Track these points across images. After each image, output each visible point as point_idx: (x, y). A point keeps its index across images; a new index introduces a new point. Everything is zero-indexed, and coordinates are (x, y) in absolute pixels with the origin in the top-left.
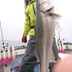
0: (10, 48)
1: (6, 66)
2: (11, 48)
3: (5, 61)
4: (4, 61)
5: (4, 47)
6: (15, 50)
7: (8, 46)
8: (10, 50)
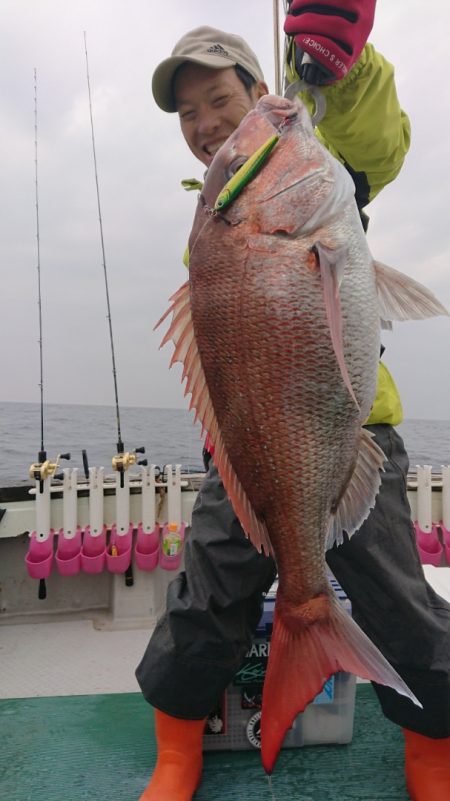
0: (153, 473)
1: (130, 583)
2: (160, 477)
3: (119, 553)
4: (114, 551)
5: (120, 468)
6: (183, 489)
7: (144, 463)
8: (158, 490)
